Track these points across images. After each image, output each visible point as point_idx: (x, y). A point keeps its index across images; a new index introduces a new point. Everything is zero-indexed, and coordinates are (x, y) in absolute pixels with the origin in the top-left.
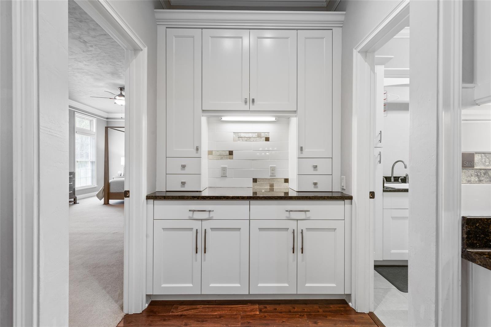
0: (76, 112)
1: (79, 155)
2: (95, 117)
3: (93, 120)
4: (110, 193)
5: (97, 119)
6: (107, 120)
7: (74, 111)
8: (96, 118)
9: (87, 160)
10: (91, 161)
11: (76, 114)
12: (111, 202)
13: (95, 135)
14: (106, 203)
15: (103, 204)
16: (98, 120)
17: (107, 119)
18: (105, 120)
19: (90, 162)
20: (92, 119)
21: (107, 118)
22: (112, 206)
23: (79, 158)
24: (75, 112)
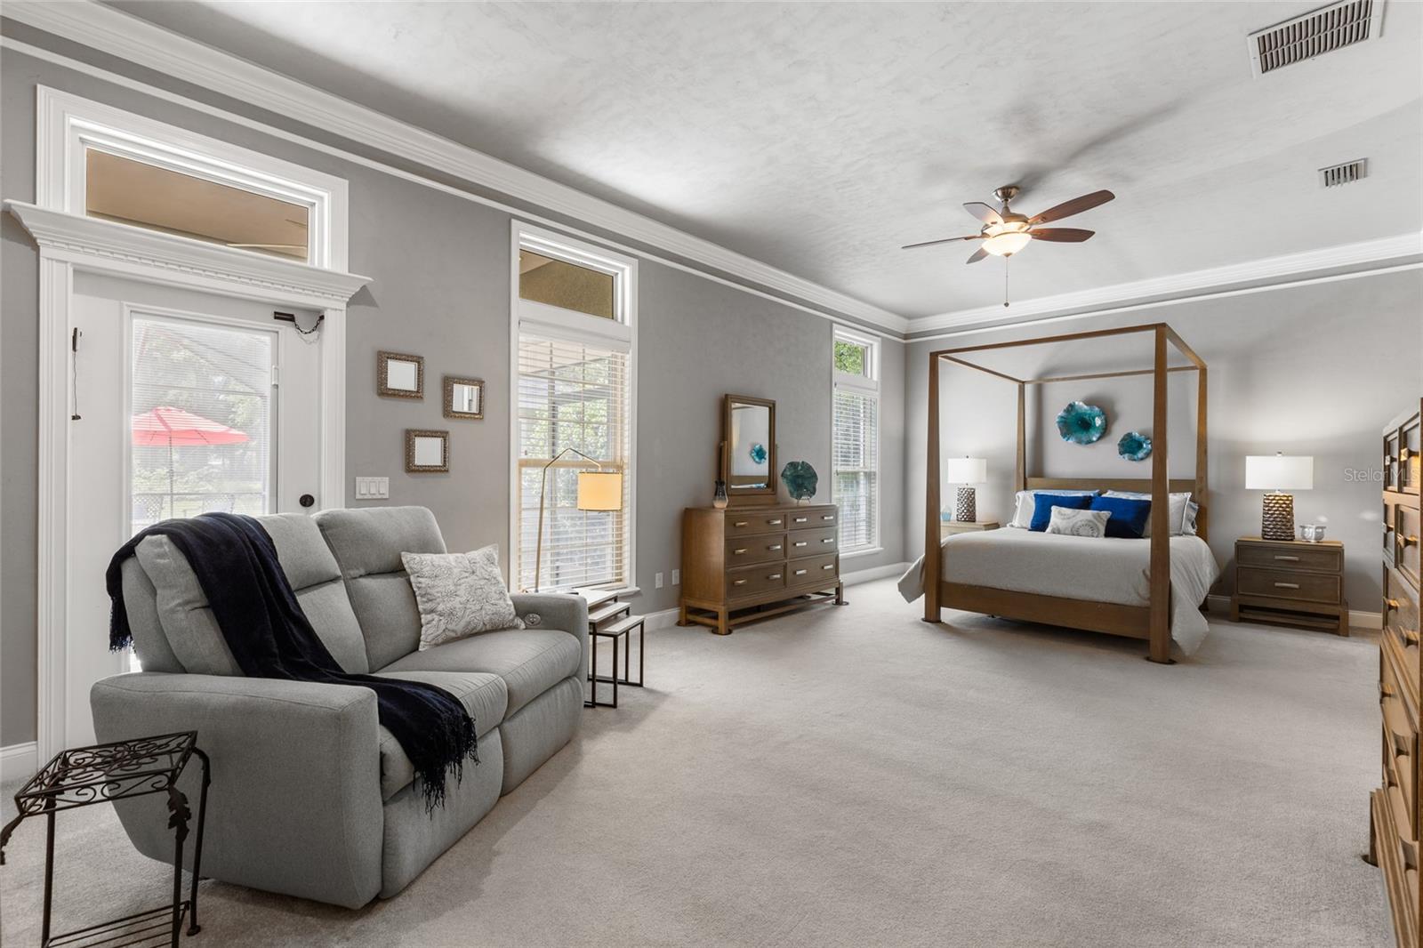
0: (836, 322)
1: (840, 454)
2: (878, 336)
3: (871, 345)
4: (945, 582)
5: (882, 341)
6: (904, 341)
7: (832, 322)
8: (879, 339)
9: (857, 469)
10: (866, 470)
11: (837, 331)
12: (949, 615)
13: (877, 390)
14: (932, 618)
15: (923, 620)
16: (884, 342)
17: (905, 339)
18: (899, 342)
19: (862, 474)
20: (871, 342)
21: (906, 337)
22: (949, 629)
23: (840, 463)
24: (835, 325)
